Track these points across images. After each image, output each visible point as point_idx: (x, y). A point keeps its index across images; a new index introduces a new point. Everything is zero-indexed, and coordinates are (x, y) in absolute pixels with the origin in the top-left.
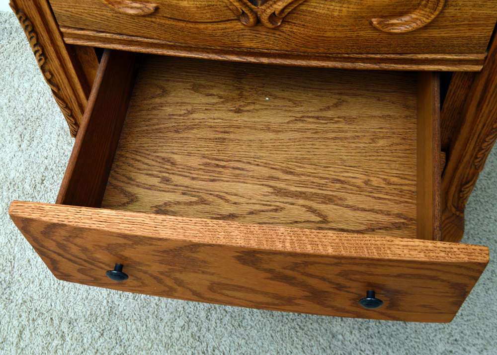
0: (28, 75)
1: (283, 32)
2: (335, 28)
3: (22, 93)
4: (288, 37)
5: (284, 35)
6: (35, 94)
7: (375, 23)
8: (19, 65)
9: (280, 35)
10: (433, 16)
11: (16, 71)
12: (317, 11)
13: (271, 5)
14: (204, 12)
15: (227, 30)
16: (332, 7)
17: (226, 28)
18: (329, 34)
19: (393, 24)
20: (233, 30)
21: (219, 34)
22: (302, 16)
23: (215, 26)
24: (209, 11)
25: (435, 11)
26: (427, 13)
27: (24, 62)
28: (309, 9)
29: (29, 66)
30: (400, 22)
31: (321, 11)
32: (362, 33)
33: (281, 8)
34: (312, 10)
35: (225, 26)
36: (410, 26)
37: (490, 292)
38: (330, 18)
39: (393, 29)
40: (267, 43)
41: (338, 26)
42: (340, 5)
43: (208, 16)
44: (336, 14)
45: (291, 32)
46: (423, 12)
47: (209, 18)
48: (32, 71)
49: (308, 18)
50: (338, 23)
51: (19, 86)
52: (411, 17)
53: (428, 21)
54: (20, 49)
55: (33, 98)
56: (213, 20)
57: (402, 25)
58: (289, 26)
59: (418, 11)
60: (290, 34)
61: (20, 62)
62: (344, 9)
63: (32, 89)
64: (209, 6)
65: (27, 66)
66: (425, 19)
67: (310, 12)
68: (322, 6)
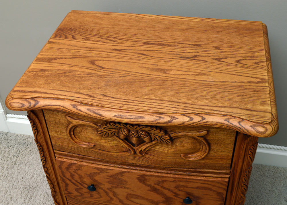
0: (33, 166)
1: (146, 158)
2: (166, 157)
3: (29, 175)
4: (148, 160)
5: (146, 159)
6: (35, 176)
7: (182, 156)
8: (29, 161)
9: (144, 159)
10: (205, 155)
11: (28, 164)
12: (159, 150)
13: (140, 147)
14: (114, 148)
15: (123, 156)
16: (164, 149)
17: (122, 155)
18: (164, 160)
19: (189, 157)
20: (125, 156)
21: (119, 157)
22: (153, 152)
23: (118, 154)
24: (116, 148)
25: (205, 153)
26: (203, 153)
27: (32, 159)
28: (156, 149)
29: (34, 161)
30: (192, 156)
31: (160, 150)
32: (177, 160)
33: (144, 148)
34: (157, 149)
35: (122, 154)
36: (197, 158)
38: (164, 153)
39: (190, 159)
40: (139, 162)
41: (167, 156)
42: (168, 148)
43: (115, 150)
44: (166, 152)
45: (149, 158)
46: (201, 153)
47: (115, 151)
48: (35, 164)
49: (155, 153)
50: (167, 155)
51: (28, 171)
52: (197, 155)
53: (203, 157)
54: (31, 153)
55: (34, 177)
56: (117, 151)
57: (193, 157)
58: (148, 155)
59: (199, 152)
60: (148, 158)
61: (30, 160)
62: (169, 150)
63: (34, 173)
64: (115, 146)
65: (33, 161)
66: (202, 156)
67: (156, 150)
68: (161, 148)
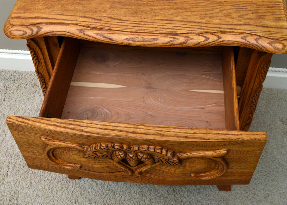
0: (24, 101)
1: (146, 177)
2: (172, 177)
3: (21, 110)
4: (149, 179)
5: (147, 178)
6: (27, 111)
7: (192, 176)
8: (19, 97)
9: (144, 178)
10: (221, 174)
11: (17, 100)
12: (163, 170)
13: (140, 168)
14: (106, 169)
15: (118, 176)
16: (170, 169)
17: (117, 175)
18: (169, 179)
19: (201, 176)
20: (120, 175)
21: (113, 177)
22: (155, 171)
23: (111, 174)
24: (108, 168)
25: (222, 172)
26: (218, 172)
27: (21, 95)
28: (159, 169)
29: (24, 97)
30: (205, 175)
31: (165, 170)
32: (186, 179)
34: (160, 169)
35: (116, 174)
36: (210, 177)
37: (254, 204)
38: (170, 173)
39: (202, 178)
40: (138, 181)
41: (174, 176)
42: (175, 169)
43: (108, 170)
44: (173, 172)
45: (150, 177)
46: (216, 172)
47: (108, 171)
48: (26, 100)
49: (159, 172)
50: (174, 175)
51: (19, 107)
52: (210, 173)
53: (219, 176)
54: (19, 89)
55: (27, 113)
56: (110, 172)
57: (206, 176)
58: (149, 175)
59: (214, 171)
61: (19, 95)
62: (176, 170)
63: (26, 108)
64: (108, 166)
65: (23, 97)
66: (217, 175)
67: (159, 170)
68: (166, 168)
